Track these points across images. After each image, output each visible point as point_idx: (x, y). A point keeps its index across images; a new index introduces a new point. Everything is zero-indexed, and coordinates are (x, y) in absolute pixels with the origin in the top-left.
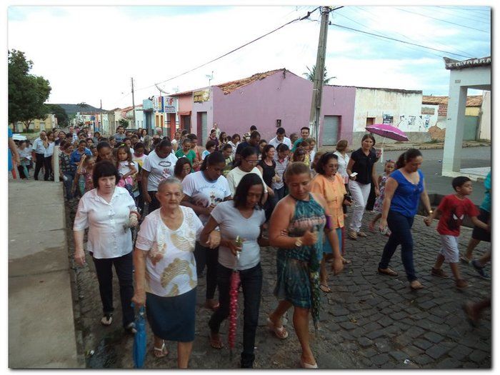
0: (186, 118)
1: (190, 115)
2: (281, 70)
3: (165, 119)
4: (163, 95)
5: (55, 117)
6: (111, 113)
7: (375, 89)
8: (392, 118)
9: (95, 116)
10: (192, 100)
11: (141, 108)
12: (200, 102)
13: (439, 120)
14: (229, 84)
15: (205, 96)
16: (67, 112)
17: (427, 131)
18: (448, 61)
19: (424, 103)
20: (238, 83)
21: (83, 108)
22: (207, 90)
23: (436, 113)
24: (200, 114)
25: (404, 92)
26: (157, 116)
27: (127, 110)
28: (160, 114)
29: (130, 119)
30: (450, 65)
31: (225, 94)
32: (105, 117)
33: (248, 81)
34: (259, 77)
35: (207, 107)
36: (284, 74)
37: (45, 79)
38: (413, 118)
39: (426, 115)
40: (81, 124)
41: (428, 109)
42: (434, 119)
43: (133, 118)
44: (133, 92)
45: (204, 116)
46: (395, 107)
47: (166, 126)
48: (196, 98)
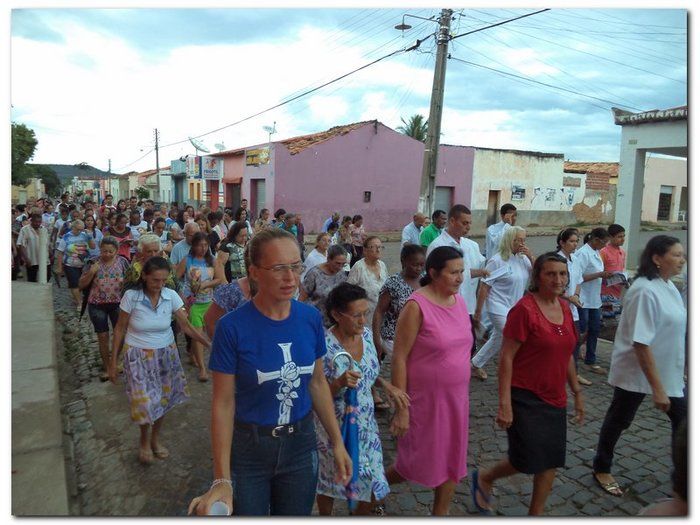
0: (233, 187)
1: (240, 184)
2: (371, 122)
3: (204, 188)
4: (201, 154)
5: (42, 182)
6: (124, 178)
7: (500, 150)
8: (523, 191)
9: (101, 182)
10: (243, 162)
11: (168, 172)
12: (256, 165)
13: (587, 195)
14: (296, 140)
15: (263, 156)
16: (59, 175)
17: (571, 209)
18: (618, 112)
19: (566, 171)
20: (309, 139)
21: (83, 170)
22: (266, 148)
23: (583, 185)
24: (255, 182)
25: (539, 155)
26: (192, 184)
27: (148, 174)
28: (196, 181)
29: (152, 187)
30: (622, 119)
31: (292, 154)
32: (115, 185)
33: (325, 136)
34: (339, 131)
35: (266, 172)
36: (376, 127)
37: (29, 128)
38: (553, 192)
39: (569, 188)
40: (80, 194)
41: (571, 179)
42: (580, 194)
43: (156, 187)
44: (157, 149)
45: (260, 185)
46: (527, 176)
47: (204, 198)
48: (250, 159)
